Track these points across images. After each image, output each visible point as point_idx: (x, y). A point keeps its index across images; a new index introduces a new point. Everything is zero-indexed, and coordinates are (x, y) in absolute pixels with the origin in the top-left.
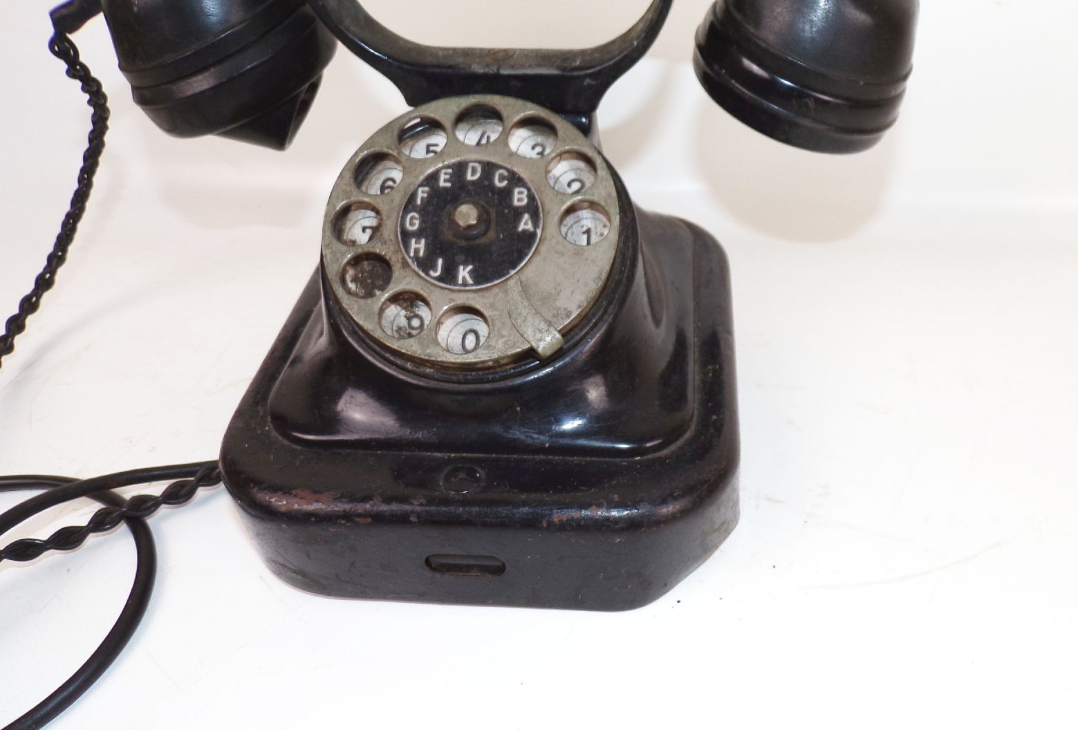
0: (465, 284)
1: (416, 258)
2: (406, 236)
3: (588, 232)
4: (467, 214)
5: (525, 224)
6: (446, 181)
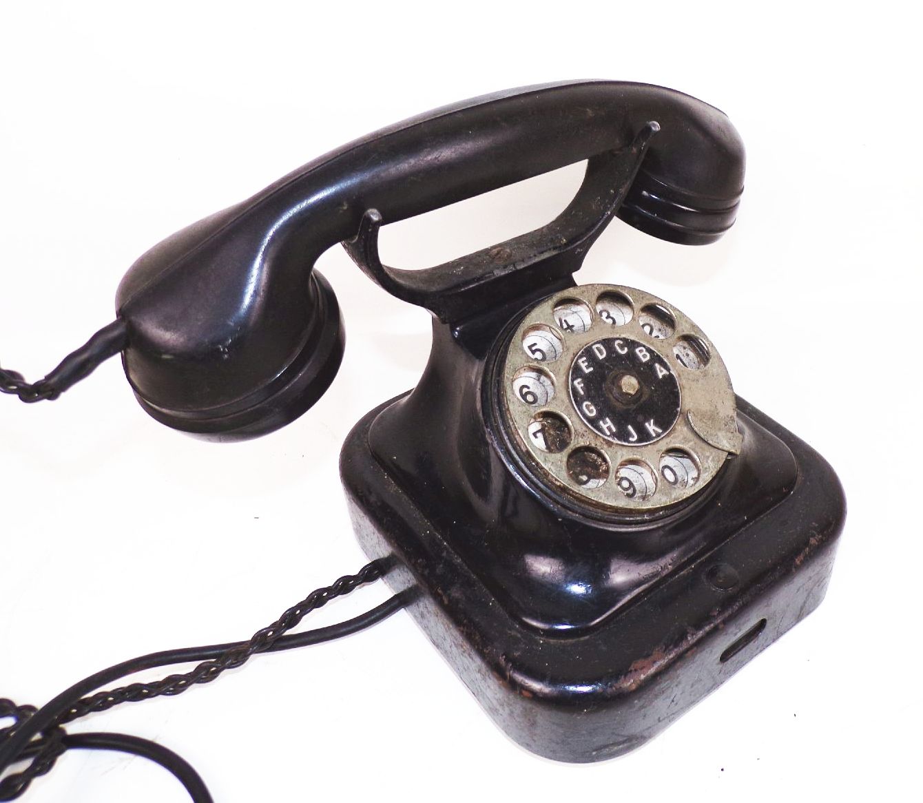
0: (658, 435)
1: (613, 435)
2: (594, 422)
4: (630, 384)
5: (661, 372)
6: (587, 367)
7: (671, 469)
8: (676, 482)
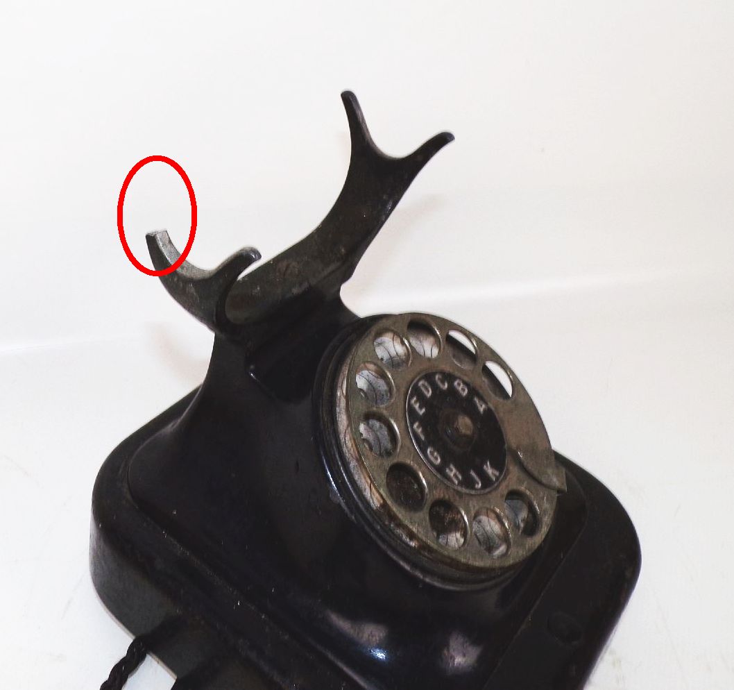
0: (497, 477)
4: (464, 424)
5: (480, 406)
6: (421, 408)
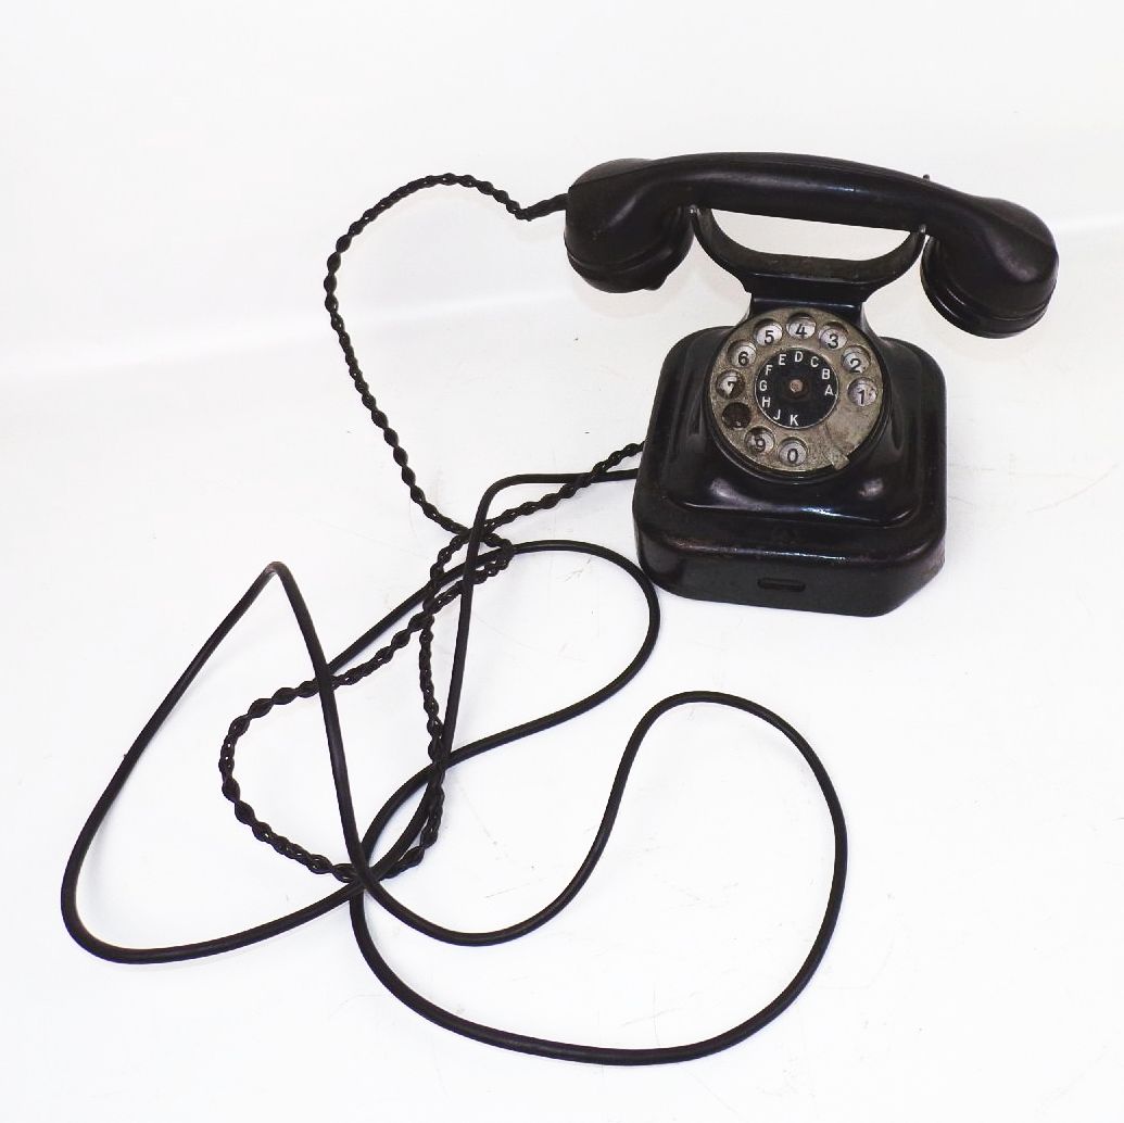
0: (794, 425)
1: (765, 408)
2: (760, 394)
3: (862, 392)
4: (796, 385)
5: (829, 391)
6: (783, 361)
7: (797, 453)
8: (792, 462)
